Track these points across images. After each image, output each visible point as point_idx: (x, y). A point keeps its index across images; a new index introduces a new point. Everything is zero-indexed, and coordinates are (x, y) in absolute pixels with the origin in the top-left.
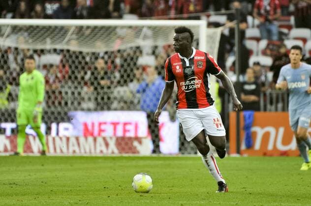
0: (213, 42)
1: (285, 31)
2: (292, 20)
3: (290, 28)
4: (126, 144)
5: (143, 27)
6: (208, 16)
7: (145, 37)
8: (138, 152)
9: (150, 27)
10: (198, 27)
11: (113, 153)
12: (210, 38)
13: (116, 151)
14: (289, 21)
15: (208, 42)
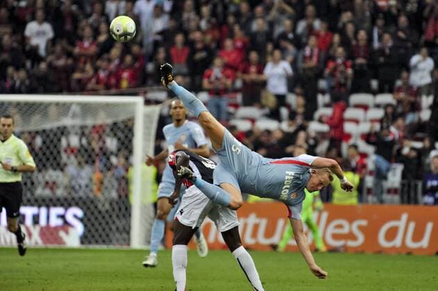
0: (151, 122)
1: (231, 110)
2: (239, 98)
3: (236, 106)
4: (52, 234)
5: (71, 104)
6: (145, 93)
7: (74, 116)
8: (64, 243)
9: (79, 104)
10: (134, 104)
11: (36, 243)
12: (148, 117)
13: (40, 242)
14: (236, 98)
15: (145, 122)
